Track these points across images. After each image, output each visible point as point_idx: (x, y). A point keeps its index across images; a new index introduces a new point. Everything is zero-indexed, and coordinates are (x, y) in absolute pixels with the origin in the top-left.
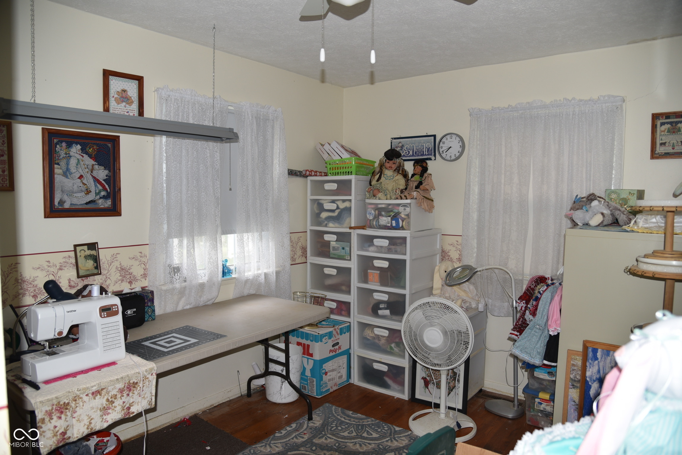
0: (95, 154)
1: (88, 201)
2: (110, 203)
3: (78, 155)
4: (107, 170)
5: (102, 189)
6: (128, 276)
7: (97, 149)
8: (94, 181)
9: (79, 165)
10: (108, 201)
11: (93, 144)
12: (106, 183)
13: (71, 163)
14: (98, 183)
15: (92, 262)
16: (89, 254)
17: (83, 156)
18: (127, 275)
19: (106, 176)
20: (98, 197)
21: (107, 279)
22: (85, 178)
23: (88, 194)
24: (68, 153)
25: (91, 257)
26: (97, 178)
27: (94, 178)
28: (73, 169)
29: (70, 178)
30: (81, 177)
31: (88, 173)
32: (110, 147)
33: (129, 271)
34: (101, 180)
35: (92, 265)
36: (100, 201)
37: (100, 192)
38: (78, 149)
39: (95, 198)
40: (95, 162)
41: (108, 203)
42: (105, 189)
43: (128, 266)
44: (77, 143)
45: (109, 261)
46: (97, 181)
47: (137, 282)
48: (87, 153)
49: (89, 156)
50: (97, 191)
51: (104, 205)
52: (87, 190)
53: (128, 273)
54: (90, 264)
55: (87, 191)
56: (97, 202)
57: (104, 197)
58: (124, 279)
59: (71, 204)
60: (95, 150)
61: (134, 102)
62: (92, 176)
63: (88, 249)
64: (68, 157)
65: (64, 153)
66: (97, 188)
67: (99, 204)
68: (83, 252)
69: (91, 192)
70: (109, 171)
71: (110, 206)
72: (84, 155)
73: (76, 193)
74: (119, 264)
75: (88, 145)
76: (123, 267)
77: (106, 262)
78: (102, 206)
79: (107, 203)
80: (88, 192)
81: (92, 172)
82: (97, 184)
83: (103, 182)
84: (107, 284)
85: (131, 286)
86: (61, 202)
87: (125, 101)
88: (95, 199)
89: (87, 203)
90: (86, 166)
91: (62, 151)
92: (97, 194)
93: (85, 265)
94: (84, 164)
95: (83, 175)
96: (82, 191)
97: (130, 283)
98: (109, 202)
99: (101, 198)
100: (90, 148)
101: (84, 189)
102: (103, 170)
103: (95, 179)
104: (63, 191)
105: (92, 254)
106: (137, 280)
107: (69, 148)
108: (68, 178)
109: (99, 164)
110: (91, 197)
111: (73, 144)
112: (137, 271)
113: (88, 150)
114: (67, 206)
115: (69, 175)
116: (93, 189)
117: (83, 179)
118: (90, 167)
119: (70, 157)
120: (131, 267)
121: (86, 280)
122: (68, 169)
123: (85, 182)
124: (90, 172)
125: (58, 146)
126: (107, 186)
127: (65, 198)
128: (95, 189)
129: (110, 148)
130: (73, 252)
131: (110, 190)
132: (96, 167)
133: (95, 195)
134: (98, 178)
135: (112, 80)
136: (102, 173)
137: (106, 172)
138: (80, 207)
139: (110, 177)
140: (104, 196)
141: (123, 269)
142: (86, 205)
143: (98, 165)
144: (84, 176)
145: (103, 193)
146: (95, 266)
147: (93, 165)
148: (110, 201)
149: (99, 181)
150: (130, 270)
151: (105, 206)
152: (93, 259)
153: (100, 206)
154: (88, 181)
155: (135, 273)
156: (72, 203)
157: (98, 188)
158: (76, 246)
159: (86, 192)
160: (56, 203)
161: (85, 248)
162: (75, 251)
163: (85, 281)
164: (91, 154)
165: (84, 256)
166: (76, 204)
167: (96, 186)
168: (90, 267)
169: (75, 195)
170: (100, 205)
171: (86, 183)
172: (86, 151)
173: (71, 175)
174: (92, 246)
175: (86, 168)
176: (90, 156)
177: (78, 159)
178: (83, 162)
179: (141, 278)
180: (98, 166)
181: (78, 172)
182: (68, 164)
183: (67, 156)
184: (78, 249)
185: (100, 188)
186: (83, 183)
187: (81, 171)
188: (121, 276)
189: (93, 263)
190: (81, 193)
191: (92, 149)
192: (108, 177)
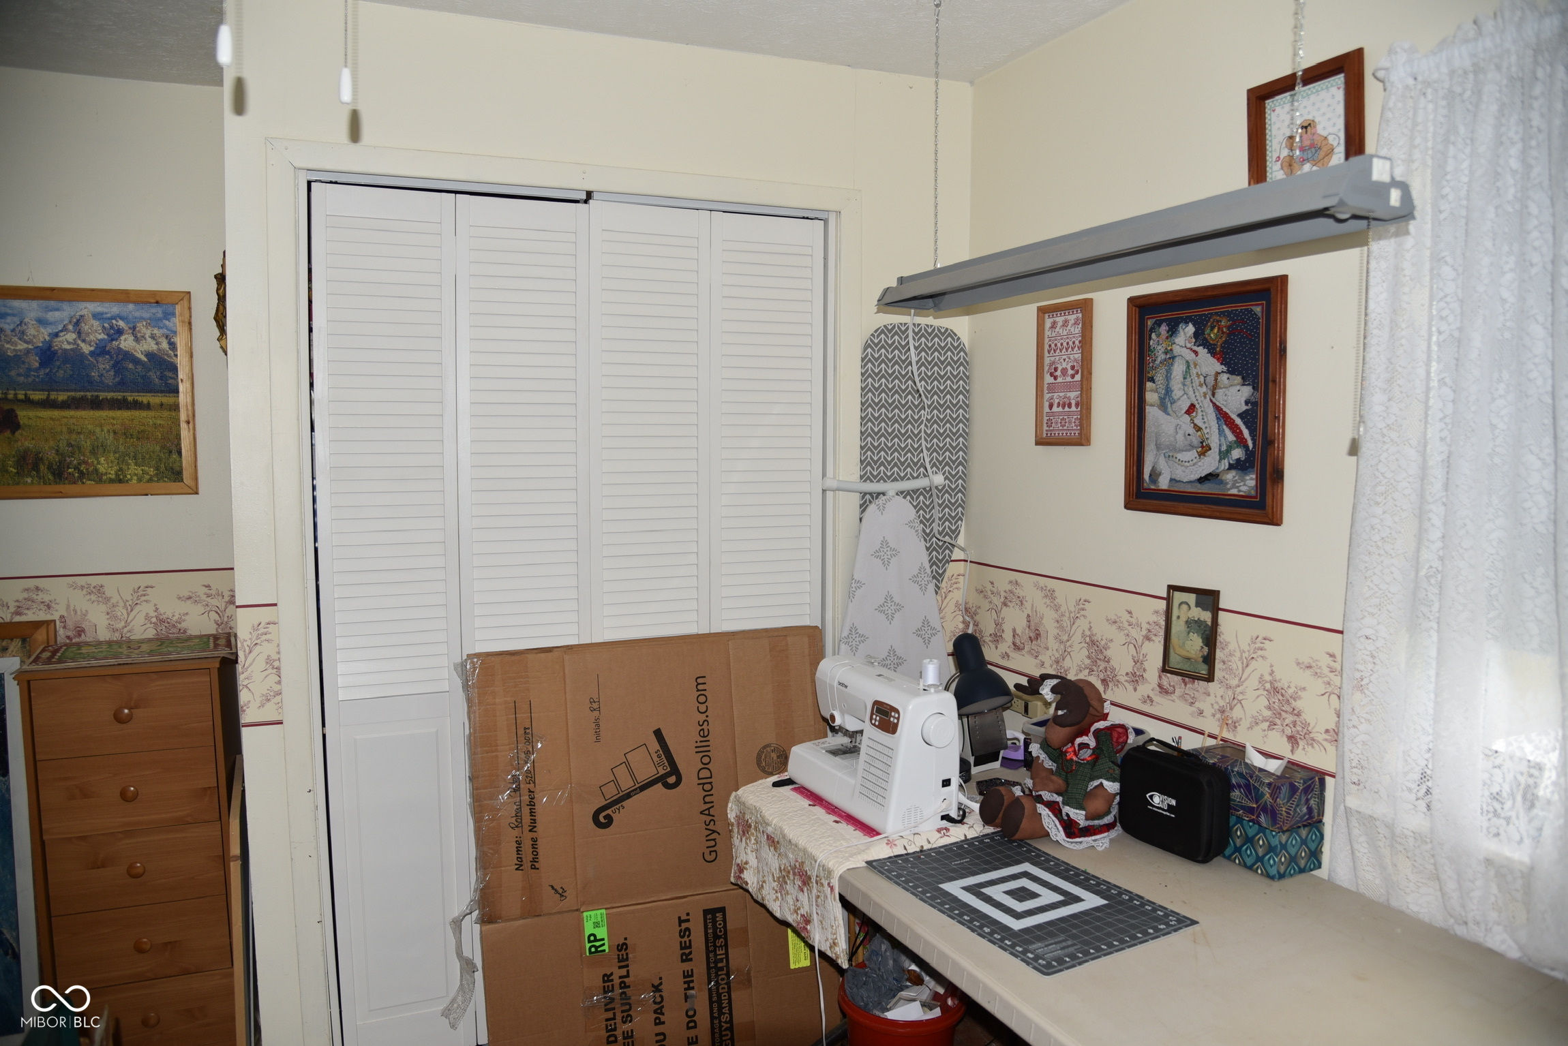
0: (1225, 342)
1: (1203, 475)
2: (1253, 483)
3: (1188, 351)
4: (1249, 385)
5: (1235, 442)
6: (1290, 719)
7: (1228, 327)
8: (1218, 418)
9: (1189, 380)
10: (1248, 478)
11: (1220, 316)
12: (1244, 423)
13: (1174, 373)
14: (1227, 425)
15: (1200, 640)
16: (1196, 619)
17: (1196, 353)
18: (1286, 712)
19: (1247, 403)
20: (1225, 464)
21: (1236, 701)
22: (1199, 410)
23: (1205, 456)
24: (1169, 348)
25: (1199, 627)
26: (1224, 409)
27: (1218, 409)
28: (1177, 392)
29: (1171, 412)
30: (1191, 409)
31: (1205, 397)
32: (1260, 315)
33: (1294, 704)
34: (1234, 416)
35: (1199, 648)
36: (1230, 476)
37: (1230, 449)
38: (1188, 335)
39: (1217, 468)
40: (1222, 364)
41: (1246, 484)
42: (1241, 441)
43: (1292, 685)
44: (1186, 321)
45: (1244, 652)
46: (1223, 417)
47: (1313, 747)
48: (1205, 343)
49: (1209, 352)
50: (1224, 448)
51: (1238, 487)
52: (1202, 443)
53: (1286, 708)
54: (1194, 645)
55: (1202, 447)
56: (1224, 478)
57: (1239, 466)
58: (1278, 721)
59: (1172, 480)
60: (1223, 333)
61: (1336, 150)
62: (1214, 404)
63: (1197, 605)
64: (1170, 358)
65: (1163, 350)
66: (1223, 439)
67: (1227, 484)
68: (1184, 607)
69: (1210, 449)
70: (1254, 388)
71: (1253, 493)
72: (1200, 349)
73: (1181, 451)
74: (1269, 670)
75: (1208, 322)
76: (1279, 685)
77: (1238, 654)
78: (1234, 491)
79: (1243, 480)
80: (1204, 449)
81: (1213, 394)
82: (1225, 427)
83: (1238, 421)
84: (1234, 718)
85: (1292, 751)
86: (1155, 475)
87: (1310, 155)
88: (1218, 471)
89: (1201, 478)
90: (1202, 379)
91: (1159, 347)
92: (1223, 455)
93: (1184, 644)
94: (1197, 374)
95: (1196, 403)
96: (1192, 447)
97: (1292, 739)
98: (1251, 479)
99: (1231, 467)
100: (1212, 329)
101: (1196, 442)
102: (1238, 387)
103: (1220, 414)
104: (1158, 447)
105: (1202, 619)
106: (1314, 740)
107: (1171, 336)
108: (1168, 414)
109: (1232, 371)
110: (1210, 464)
111: (1180, 323)
112: (1317, 713)
113: (1209, 335)
114: (1163, 483)
115: (1169, 405)
116: (1214, 441)
117: (1194, 414)
118: (1211, 380)
119: (1173, 358)
120: (1300, 693)
121: (1191, 685)
122: (1168, 391)
123: (1198, 422)
124: (1209, 395)
125: (1153, 336)
126: (1246, 433)
127: (1163, 465)
128: (1220, 440)
129: (1259, 318)
130: (1165, 602)
131: (1254, 444)
132: (1224, 377)
133: (1218, 457)
134: (1228, 411)
135: (1274, 111)
136: (1236, 396)
137: (1247, 391)
138: (1189, 489)
139: (1255, 404)
140: (1238, 460)
141: (1276, 690)
142: (1199, 485)
143: (1229, 372)
144: (1197, 406)
145: (1237, 453)
146: (1205, 654)
147: (1217, 374)
148: (1254, 476)
149: (1229, 417)
150: (1295, 700)
151: (1239, 491)
152: (1203, 634)
153: (1229, 489)
154: (1206, 420)
155: (1307, 716)
156: (1173, 477)
157: (1225, 437)
158: (1172, 588)
159: (1200, 449)
160: (1146, 476)
161: (1191, 598)
162: (1169, 600)
163: (1188, 686)
164: (1215, 345)
165: (1185, 619)
166: (1180, 481)
167: (1221, 432)
168: (1193, 652)
169: (1179, 456)
170: (1229, 486)
171: (1200, 424)
172: (1205, 339)
173: (1174, 406)
174: (1209, 598)
175: (1201, 385)
176: (1212, 352)
177: (1187, 362)
178: (1195, 368)
179: (1326, 740)
180: (1228, 375)
181: (1185, 396)
182: (1168, 378)
183: (1168, 356)
184: (1178, 597)
185: (1231, 437)
186: (1195, 425)
187: (1191, 393)
188: (1269, 708)
189: (1202, 644)
190: (1189, 450)
191: (1216, 331)
192: (1249, 407)
